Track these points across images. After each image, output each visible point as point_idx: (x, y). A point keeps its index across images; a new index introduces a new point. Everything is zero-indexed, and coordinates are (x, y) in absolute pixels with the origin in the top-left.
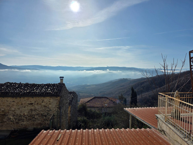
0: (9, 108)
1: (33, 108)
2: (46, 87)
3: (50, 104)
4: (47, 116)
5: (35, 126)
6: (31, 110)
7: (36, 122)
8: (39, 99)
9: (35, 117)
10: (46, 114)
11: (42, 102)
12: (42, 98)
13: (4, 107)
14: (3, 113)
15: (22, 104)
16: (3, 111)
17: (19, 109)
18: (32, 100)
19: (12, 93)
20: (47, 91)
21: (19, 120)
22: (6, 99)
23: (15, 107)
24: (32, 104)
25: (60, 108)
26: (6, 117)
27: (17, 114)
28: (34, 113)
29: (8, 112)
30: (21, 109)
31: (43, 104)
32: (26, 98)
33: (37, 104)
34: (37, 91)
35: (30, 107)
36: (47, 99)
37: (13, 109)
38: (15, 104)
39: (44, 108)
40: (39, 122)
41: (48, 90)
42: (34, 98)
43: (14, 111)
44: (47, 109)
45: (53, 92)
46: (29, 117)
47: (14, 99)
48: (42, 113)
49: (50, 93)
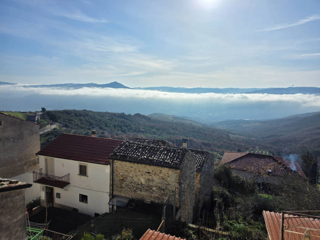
0: (127, 173)
1: (150, 178)
2: (165, 152)
3: (169, 177)
4: (166, 191)
5: (152, 199)
6: (149, 179)
7: (153, 195)
8: (157, 169)
9: (153, 189)
10: (164, 188)
11: (160, 173)
12: (160, 168)
13: (123, 172)
14: (122, 178)
15: (139, 171)
16: (122, 176)
17: (137, 176)
18: (150, 168)
19: (130, 157)
20: (166, 159)
21: (137, 188)
22: (124, 163)
23: (133, 173)
24: (149, 173)
25: (180, 184)
26: (125, 183)
27: (135, 182)
28: (151, 184)
29: (127, 178)
30: (138, 177)
31: (161, 175)
32: (143, 165)
33: (155, 174)
34: (155, 158)
35: (148, 176)
36: (165, 170)
37: (131, 175)
38: (133, 170)
39: (162, 180)
40: (157, 195)
41: (167, 157)
42: (152, 166)
43: (132, 177)
44: (165, 182)
45: (172, 162)
46: (146, 187)
47: (132, 164)
48: (160, 185)
49: (169, 163)
